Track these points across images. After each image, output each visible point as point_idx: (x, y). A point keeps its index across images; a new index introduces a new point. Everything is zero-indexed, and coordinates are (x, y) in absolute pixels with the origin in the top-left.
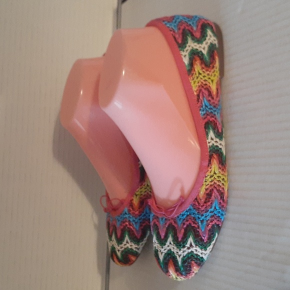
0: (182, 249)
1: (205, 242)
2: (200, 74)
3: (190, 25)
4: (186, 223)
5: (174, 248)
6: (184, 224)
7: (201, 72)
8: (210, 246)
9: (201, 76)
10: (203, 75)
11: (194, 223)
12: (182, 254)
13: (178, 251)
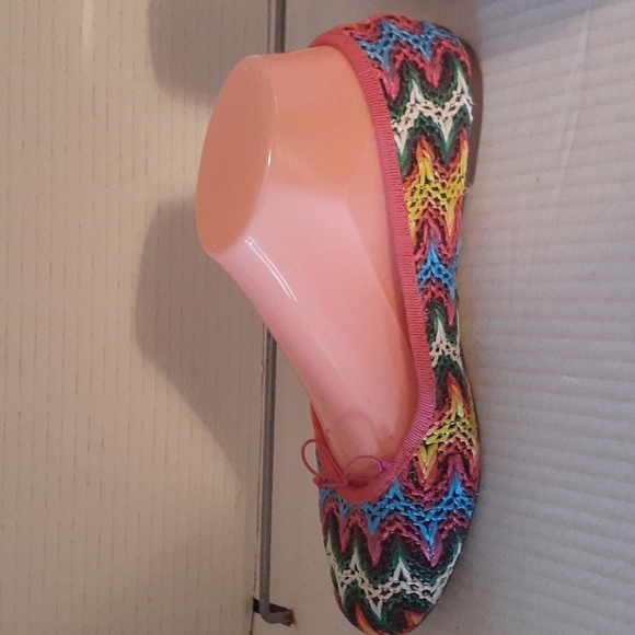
0: (380, 586)
1: (433, 565)
2: (427, 181)
3: (419, 50)
4: (388, 529)
5: (363, 581)
6: (383, 531)
7: (431, 178)
8: (443, 573)
9: (429, 188)
10: (433, 185)
11: (408, 529)
12: (392, 590)
13: (372, 590)
